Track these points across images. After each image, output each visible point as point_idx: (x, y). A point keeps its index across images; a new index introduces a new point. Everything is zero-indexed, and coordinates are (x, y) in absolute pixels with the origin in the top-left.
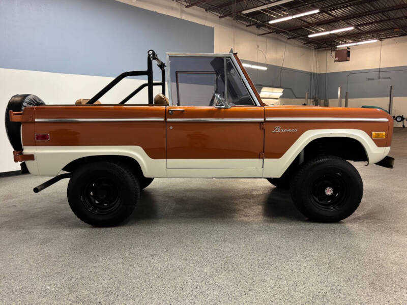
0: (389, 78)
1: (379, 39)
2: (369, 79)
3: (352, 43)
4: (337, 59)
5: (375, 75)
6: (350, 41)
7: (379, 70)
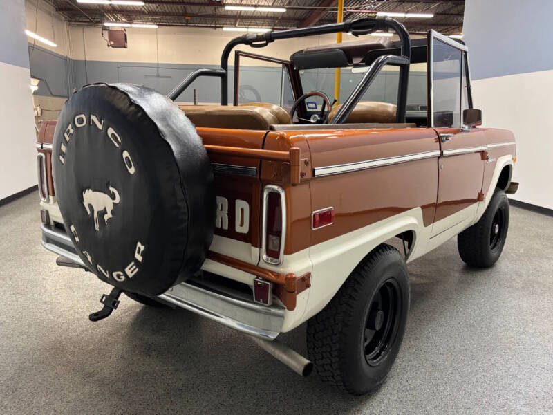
0: (170, 77)
1: (158, 25)
2: (146, 76)
3: (126, 23)
4: (112, 43)
5: (153, 72)
6: (124, 20)
7: (158, 66)
